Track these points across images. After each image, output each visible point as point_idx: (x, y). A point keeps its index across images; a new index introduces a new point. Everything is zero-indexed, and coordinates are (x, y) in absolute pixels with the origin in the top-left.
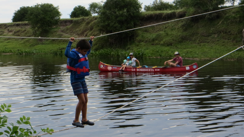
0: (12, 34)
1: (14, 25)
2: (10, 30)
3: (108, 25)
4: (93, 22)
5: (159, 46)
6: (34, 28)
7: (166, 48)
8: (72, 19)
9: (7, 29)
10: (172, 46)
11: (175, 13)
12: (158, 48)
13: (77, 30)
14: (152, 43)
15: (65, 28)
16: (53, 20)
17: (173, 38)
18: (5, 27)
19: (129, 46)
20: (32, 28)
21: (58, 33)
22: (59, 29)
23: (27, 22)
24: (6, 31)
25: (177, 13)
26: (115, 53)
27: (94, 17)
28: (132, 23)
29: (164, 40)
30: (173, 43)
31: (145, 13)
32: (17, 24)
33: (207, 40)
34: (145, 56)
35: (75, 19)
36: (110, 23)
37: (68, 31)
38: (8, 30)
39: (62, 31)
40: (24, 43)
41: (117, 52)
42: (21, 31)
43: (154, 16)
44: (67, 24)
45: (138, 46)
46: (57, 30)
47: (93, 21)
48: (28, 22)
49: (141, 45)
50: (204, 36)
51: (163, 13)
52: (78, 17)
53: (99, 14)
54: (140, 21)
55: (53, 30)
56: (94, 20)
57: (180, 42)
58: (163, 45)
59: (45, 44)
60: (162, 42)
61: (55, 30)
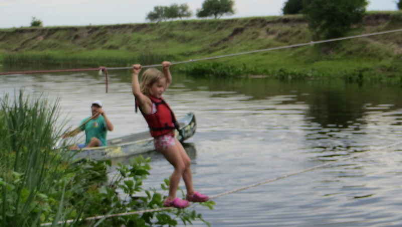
0: (274, 39)
2: (270, 30)
9: (265, 27)
15: (374, 29)
16: (351, 12)
18: (262, 24)
20: (311, 27)
21: (359, 40)
22: (363, 32)
23: (300, 16)
32: (285, 19)
37: (379, 36)
42: (292, 32)
44: (380, 21)
46: (359, 32)
55: (350, 33)
59: (334, 60)
61: (355, 33)
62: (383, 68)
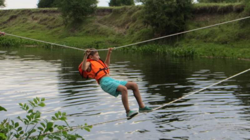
0: (37, 23)
1: (40, 12)
2: (35, 17)
3: (154, 17)
4: (136, 13)
5: (212, 44)
6: (64, 16)
7: (221, 47)
8: (112, 7)
9: (31, 15)
10: (227, 45)
11: (232, 7)
12: (211, 46)
13: (117, 20)
14: (204, 40)
15: (103, 17)
16: (88, 7)
17: (228, 35)
18: (29, 13)
19: (177, 43)
20: (63, 16)
21: (94, 24)
22: (96, 19)
23: (56, 9)
24: (30, 18)
25: (234, 7)
26: (161, 50)
27: (138, 7)
28: (183, 16)
29: (218, 37)
30: (228, 41)
31: (198, 5)
32: (44, 10)
34: (196, 54)
35: (115, 8)
36: (156, 14)
37: (106, 22)
38: (33, 17)
39: (99, 22)
40: (52, 34)
41: (164, 49)
42: (49, 19)
43: (208, 9)
44: (105, 13)
45: (188, 42)
46: (93, 19)
47: (136, 11)
48: (58, 9)
49: (192, 41)
51: (218, 6)
52: (119, 6)
53: (144, 3)
54: (191, 14)
55: (87, 20)
56: (138, 10)
57: (237, 40)
58: (217, 43)
59: (78, 36)
60: (216, 40)
61: (91, 20)
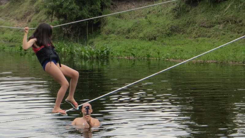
29: (145, 31)
30: (158, 36)
33: (208, 32)
49: (110, 37)
50: (203, 27)
54: (111, 1)
57: (169, 35)
62: (6, 40)
